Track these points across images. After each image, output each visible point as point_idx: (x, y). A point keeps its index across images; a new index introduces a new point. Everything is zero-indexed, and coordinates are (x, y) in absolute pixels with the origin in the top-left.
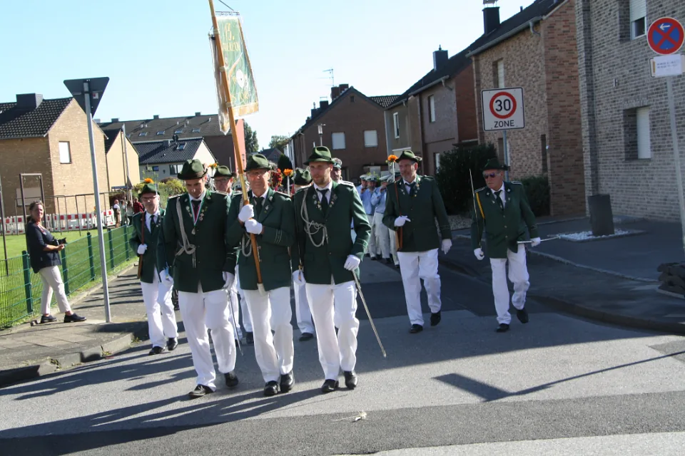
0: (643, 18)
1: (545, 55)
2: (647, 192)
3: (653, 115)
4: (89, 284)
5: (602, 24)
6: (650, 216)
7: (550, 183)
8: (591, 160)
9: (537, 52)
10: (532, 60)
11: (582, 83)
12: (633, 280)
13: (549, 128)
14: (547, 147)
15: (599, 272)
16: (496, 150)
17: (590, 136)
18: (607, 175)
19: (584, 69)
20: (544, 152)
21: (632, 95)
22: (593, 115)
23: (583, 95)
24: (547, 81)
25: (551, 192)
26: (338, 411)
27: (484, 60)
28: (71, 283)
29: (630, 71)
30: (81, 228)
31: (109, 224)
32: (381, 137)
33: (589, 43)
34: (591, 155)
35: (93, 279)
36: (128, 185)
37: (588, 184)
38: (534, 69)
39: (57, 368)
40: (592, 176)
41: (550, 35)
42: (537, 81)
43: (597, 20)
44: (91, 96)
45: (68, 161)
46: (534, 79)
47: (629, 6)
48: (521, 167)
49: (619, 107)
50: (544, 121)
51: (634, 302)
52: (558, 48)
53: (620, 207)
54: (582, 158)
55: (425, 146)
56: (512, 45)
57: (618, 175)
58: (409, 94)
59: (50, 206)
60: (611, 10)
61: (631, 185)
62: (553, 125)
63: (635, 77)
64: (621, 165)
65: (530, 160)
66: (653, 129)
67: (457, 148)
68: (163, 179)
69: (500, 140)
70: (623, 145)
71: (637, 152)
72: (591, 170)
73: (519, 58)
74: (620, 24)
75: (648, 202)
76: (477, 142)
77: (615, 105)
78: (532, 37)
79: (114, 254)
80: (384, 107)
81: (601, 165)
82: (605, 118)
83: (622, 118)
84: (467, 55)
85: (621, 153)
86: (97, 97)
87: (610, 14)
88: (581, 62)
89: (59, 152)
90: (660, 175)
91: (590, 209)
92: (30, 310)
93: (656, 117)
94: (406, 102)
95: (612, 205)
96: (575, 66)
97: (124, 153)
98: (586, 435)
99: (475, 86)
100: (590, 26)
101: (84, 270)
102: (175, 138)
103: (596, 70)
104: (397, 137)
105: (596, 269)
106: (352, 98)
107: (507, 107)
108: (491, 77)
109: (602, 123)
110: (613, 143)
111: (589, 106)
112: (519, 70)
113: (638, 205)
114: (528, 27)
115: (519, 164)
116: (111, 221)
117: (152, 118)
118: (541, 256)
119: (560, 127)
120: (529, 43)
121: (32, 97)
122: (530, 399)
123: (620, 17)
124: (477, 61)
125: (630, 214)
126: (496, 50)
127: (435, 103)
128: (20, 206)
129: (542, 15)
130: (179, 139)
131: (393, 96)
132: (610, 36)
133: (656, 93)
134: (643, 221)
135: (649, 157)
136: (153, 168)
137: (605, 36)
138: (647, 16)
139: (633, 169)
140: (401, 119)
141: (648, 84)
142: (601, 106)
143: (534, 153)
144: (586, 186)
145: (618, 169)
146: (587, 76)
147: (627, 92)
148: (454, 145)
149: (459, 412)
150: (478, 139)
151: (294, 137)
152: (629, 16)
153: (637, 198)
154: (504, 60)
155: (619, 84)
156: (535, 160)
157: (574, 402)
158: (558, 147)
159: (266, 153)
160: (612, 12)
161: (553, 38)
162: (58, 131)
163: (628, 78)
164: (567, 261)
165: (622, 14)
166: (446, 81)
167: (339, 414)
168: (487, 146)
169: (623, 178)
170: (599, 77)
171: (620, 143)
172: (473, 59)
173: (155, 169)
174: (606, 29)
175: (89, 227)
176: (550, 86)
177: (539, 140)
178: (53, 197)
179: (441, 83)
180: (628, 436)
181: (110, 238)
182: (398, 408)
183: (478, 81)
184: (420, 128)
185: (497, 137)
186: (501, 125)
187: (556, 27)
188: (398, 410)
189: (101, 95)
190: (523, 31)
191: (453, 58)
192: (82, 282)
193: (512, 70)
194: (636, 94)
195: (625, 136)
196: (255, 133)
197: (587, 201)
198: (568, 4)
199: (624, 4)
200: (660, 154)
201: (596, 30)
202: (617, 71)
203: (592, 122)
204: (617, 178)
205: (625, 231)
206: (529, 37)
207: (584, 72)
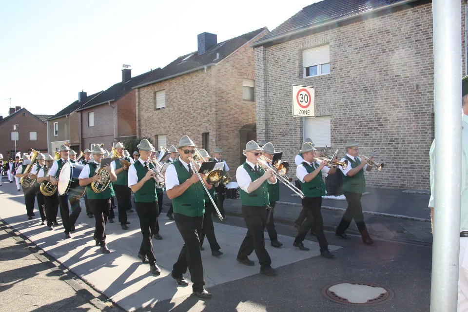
10: (197, 89)
11: (260, 101)
13: (216, 128)
14: (214, 140)
17: (265, 133)
24: (216, 101)
46: (197, 100)
50: (206, 125)
62: (218, 127)
73: (182, 89)
88: (260, 89)
103: (270, 94)
108: (152, 101)
114: (204, 69)
119: (221, 128)
120: (194, 80)
124: (139, 91)
150: (137, 136)
152: (302, 64)
154: (166, 90)
161: (219, 77)
172: (136, 90)
176: (217, 104)
177: (200, 136)
185: (153, 134)
187: (221, 71)
198: (227, 60)
203: (267, 124)
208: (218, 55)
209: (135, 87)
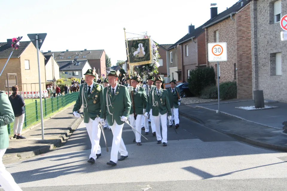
0: (280, 14)
1: (237, 28)
2: (280, 90)
3: (283, 56)
4: (35, 122)
5: (262, 16)
6: (281, 100)
7: (237, 84)
8: (256, 75)
9: (233, 27)
10: (231, 31)
11: (252, 41)
12: (272, 128)
13: (238, 60)
14: (236, 69)
15: (257, 124)
16: (214, 69)
17: (255, 65)
18: (262, 82)
19: (254, 35)
20: (235, 71)
21: (274, 47)
22: (257, 55)
23: (253, 46)
24: (237, 40)
25: (238, 88)
26: (140, 181)
27: (210, 30)
28: (28, 122)
29: (274, 37)
30: (33, 98)
31: (45, 96)
32: (164, 62)
33: (256, 24)
34: (255, 73)
35: (37, 120)
36: (54, 80)
37: (254, 86)
38: (232, 35)
39: (20, 158)
40: (255, 82)
41: (239, 20)
42: (233, 40)
43: (260, 14)
44: (39, 41)
45: (29, 69)
46: (232, 39)
47: (274, 9)
48: (225, 77)
49: (268, 52)
50: (235, 57)
51: (271, 138)
52: (242, 26)
53: (267, 96)
54: (252, 74)
55: (183, 67)
56: (223, 24)
57: (267, 82)
58: (177, 44)
59: (20, 88)
60: (266, 10)
61: (273, 86)
63: (276, 39)
64: (268, 78)
65: (229, 74)
66: (283, 62)
67: (197, 68)
68: (70, 77)
69: (216, 65)
70: (270, 69)
71: (275, 72)
72: (256, 79)
73: (225, 30)
74: (270, 16)
75: (280, 94)
76: (206, 65)
77: (266, 51)
78: (231, 21)
79: (47, 110)
80: (166, 49)
81: (260, 77)
82: (262, 57)
83: (269, 57)
84: (203, 28)
85: (269, 72)
86: (41, 42)
87: (265, 12)
88: (252, 32)
89: (24, 65)
90: (285, 82)
91: (254, 96)
93: (284, 57)
94: (176, 47)
95: (264, 95)
96: (250, 34)
97: (53, 66)
99: (206, 41)
100: (256, 17)
101: (34, 116)
102: (75, 60)
103: (258, 36)
104: (171, 62)
105: (255, 123)
107: (219, 51)
108: (213, 38)
109: (260, 59)
110: (265, 68)
111: (255, 51)
112: (225, 35)
113: (275, 95)
114: (230, 17)
115: (224, 75)
116: (46, 95)
117: (66, 51)
118: (232, 116)
119: (242, 60)
120: (230, 23)
122: (224, 179)
123: (270, 13)
124: (207, 30)
125: (272, 99)
126: (215, 26)
127: (188, 48)
128: (7, 87)
129: (236, 11)
130: (77, 60)
131: (170, 45)
132: (265, 21)
133: (284, 47)
134: (277, 102)
135: (281, 74)
136: (65, 72)
137: (263, 21)
138: (282, 13)
139: (274, 79)
140: (173, 55)
141: (281, 43)
142: (260, 52)
143: (231, 71)
144: (253, 86)
145: (267, 79)
146: (255, 38)
147: (272, 46)
148: (196, 66)
149: (193, 183)
150: (207, 65)
151: (126, 61)
152: (274, 13)
153: (275, 92)
154: (219, 30)
155: (268, 42)
156: (231, 74)
157: (243, 181)
158: (241, 69)
159: (114, 68)
160: (266, 11)
161: (240, 21)
162: (24, 56)
163: (273, 40)
164: (243, 119)
165: (271, 12)
166: (194, 39)
167: (141, 182)
168: (210, 67)
169: (269, 83)
170: (260, 39)
171: (268, 68)
172: (206, 29)
173: (66, 73)
174: (264, 18)
175: (36, 97)
176: (238, 42)
177: (233, 66)
178: (22, 84)
179: (191, 39)
181: (45, 103)
182: (166, 181)
183: (207, 39)
184: (181, 59)
186: (216, 58)
187: (242, 17)
188: (166, 182)
189: (43, 41)
190: (227, 18)
191: (196, 29)
192: (32, 121)
193: (222, 35)
194: (276, 47)
195: (270, 65)
196: (110, 59)
197: (253, 93)
198: (247, 7)
199: (272, 8)
200: (285, 73)
201: (259, 19)
203: (256, 58)
204: (267, 83)
205: (269, 106)
206: (230, 21)
207: (253, 37)
208: (242, 3)
209: (204, 27)
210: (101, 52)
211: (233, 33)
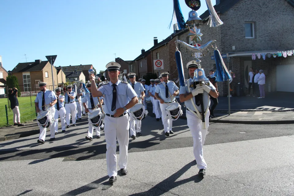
1: (169, 51)
9: (167, 51)
13: (170, 69)
27: (154, 52)
29: (189, 56)
32: (128, 71)
36: (63, 83)
41: (170, 47)
42: (167, 58)
44: (52, 60)
45: (47, 77)
47: (189, 40)
52: (172, 50)
55: (139, 73)
56: (161, 49)
58: (135, 60)
67: (147, 74)
68: (72, 81)
69: (158, 72)
73: (162, 52)
80: (128, 64)
86: (54, 60)
89: (46, 75)
92: (37, 116)
94: (134, 62)
97: (62, 75)
98: (179, 148)
100: (179, 45)
102: (75, 71)
104: (132, 71)
106: (121, 61)
107: (160, 64)
108: (156, 57)
112: (163, 55)
114: (165, 45)
119: (173, 69)
121: (39, 60)
124: (152, 52)
126: (157, 50)
127: (142, 63)
129: (168, 42)
131: (131, 61)
136: (69, 78)
140: (133, 66)
150: (153, 72)
151: (105, 71)
155: (187, 59)
158: (172, 74)
162: (45, 69)
165: (187, 42)
166: (145, 57)
168: (155, 74)
172: (151, 52)
179: (143, 58)
180: (188, 148)
183: (153, 58)
184: (138, 69)
186: (158, 68)
190: (163, 46)
191: (146, 51)
193: (161, 55)
198: (175, 39)
202: (186, 56)
206: (165, 47)
208: (171, 37)
209: (151, 50)
210: (90, 66)
211: (167, 54)
